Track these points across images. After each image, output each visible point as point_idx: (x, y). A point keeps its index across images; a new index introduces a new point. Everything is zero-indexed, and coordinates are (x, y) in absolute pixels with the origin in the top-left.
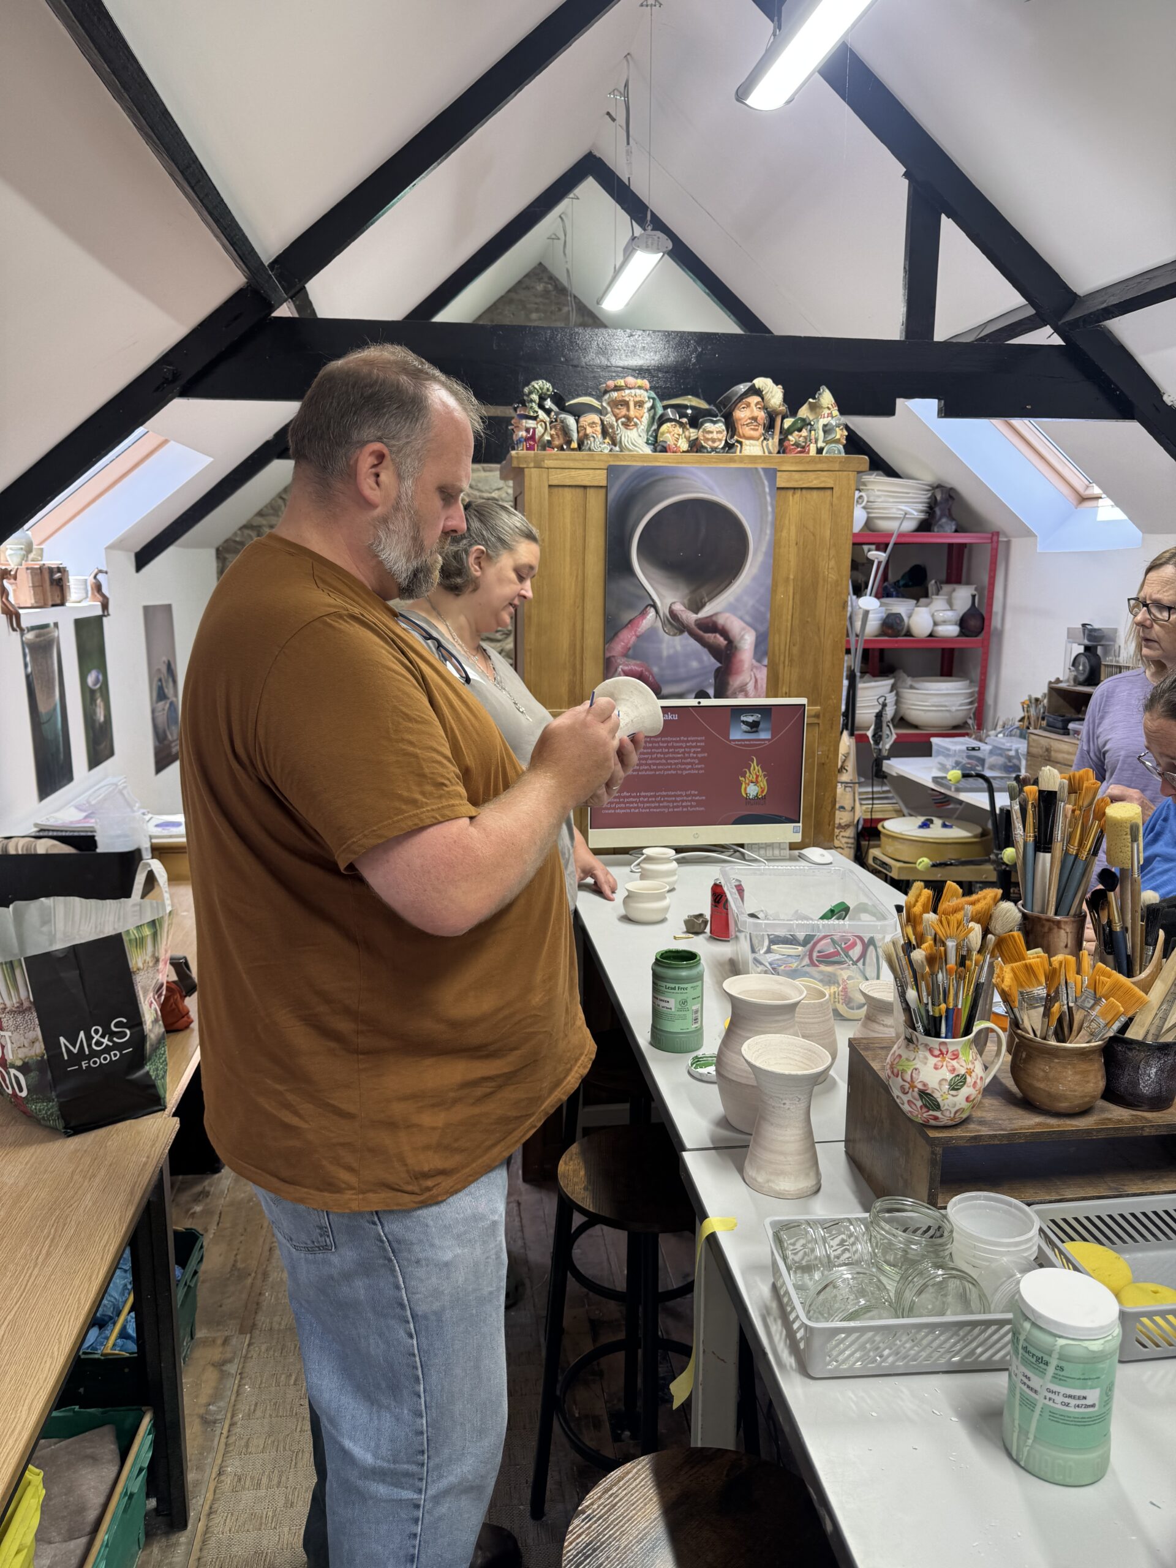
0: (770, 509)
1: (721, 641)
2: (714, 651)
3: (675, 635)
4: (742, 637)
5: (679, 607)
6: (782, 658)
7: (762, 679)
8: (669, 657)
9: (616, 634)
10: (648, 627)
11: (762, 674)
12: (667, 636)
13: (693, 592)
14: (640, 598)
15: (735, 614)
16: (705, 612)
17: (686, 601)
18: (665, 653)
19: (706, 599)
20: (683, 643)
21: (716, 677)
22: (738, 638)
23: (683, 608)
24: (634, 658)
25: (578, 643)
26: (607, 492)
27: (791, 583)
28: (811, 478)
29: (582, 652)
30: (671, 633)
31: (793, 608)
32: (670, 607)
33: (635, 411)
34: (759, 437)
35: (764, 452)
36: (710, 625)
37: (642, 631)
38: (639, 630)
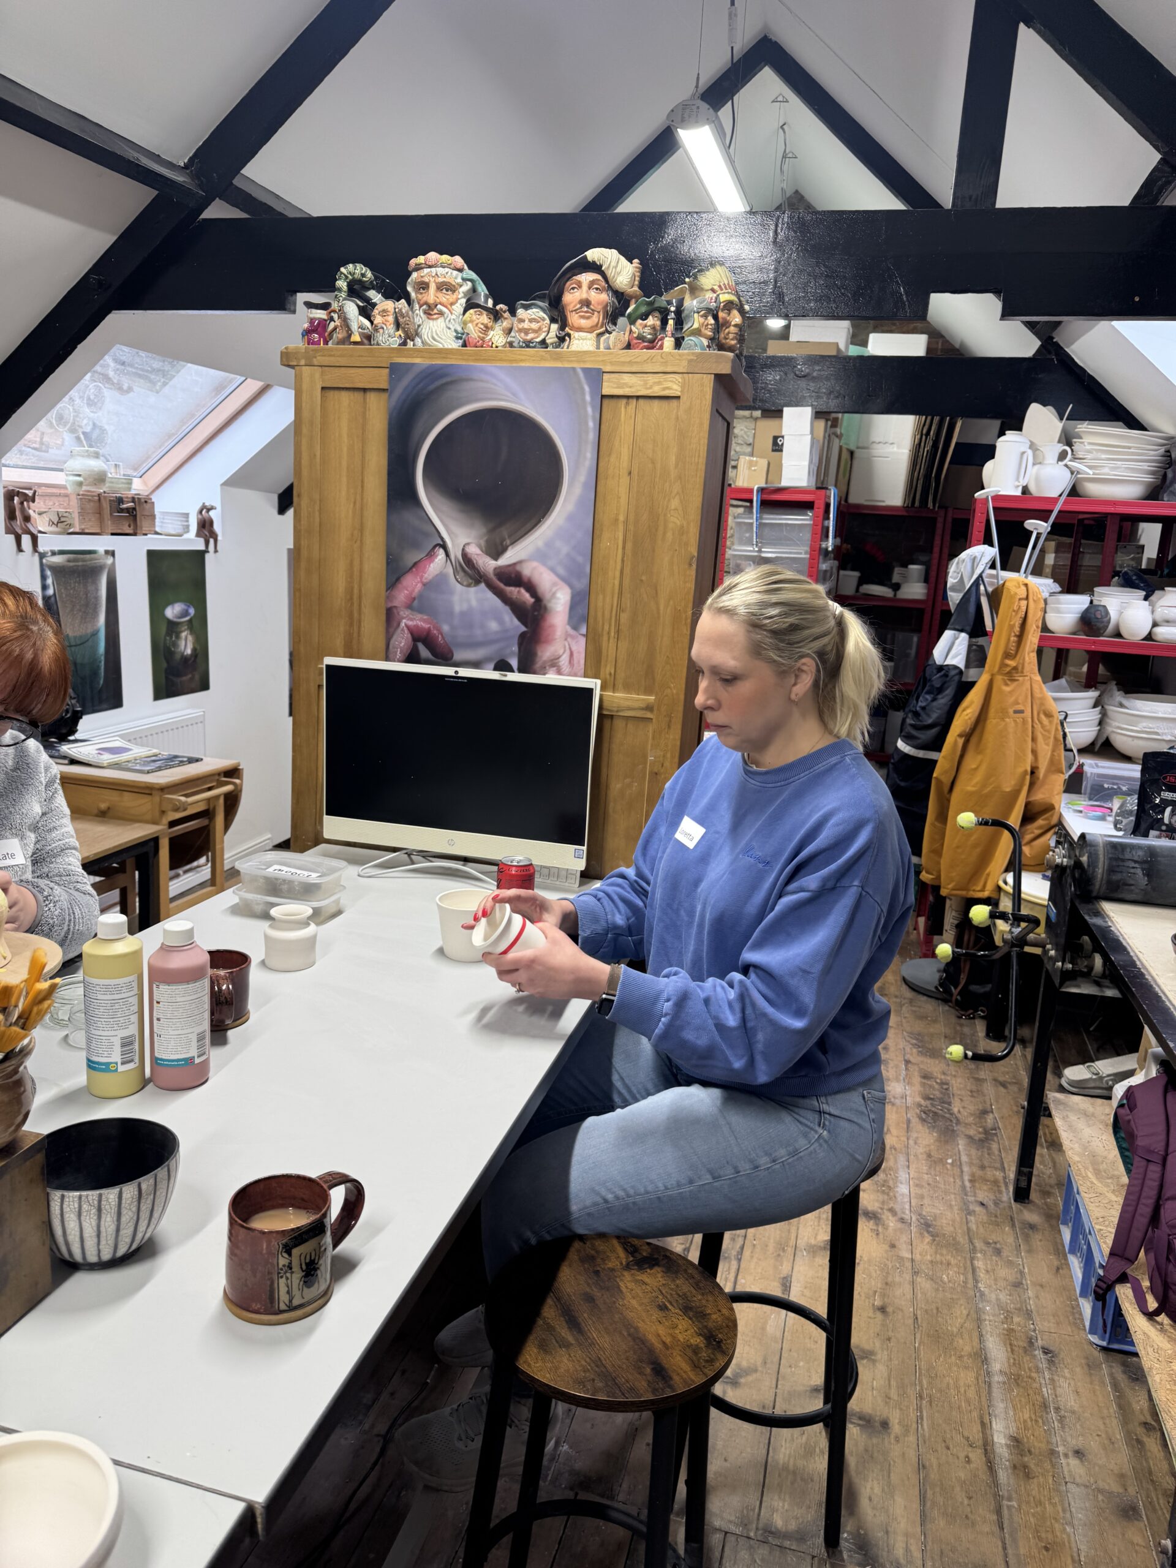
0: (591, 424)
1: (527, 598)
2: (518, 609)
3: (469, 586)
4: (554, 594)
5: (474, 550)
6: (606, 627)
7: (579, 652)
8: (463, 614)
9: (398, 580)
10: (436, 573)
11: (580, 646)
12: (458, 585)
13: (491, 531)
14: (427, 535)
15: (544, 564)
16: (506, 559)
17: (483, 543)
18: (457, 609)
19: (508, 542)
20: (479, 598)
21: (520, 645)
22: (548, 596)
23: (478, 551)
24: (420, 610)
25: (356, 587)
26: (390, 396)
27: (621, 527)
28: (650, 383)
29: (360, 597)
30: (465, 583)
31: (623, 561)
32: (463, 550)
33: (440, 295)
34: (592, 327)
35: (598, 347)
36: (513, 576)
37: (430, 577)
38: (426, 575)
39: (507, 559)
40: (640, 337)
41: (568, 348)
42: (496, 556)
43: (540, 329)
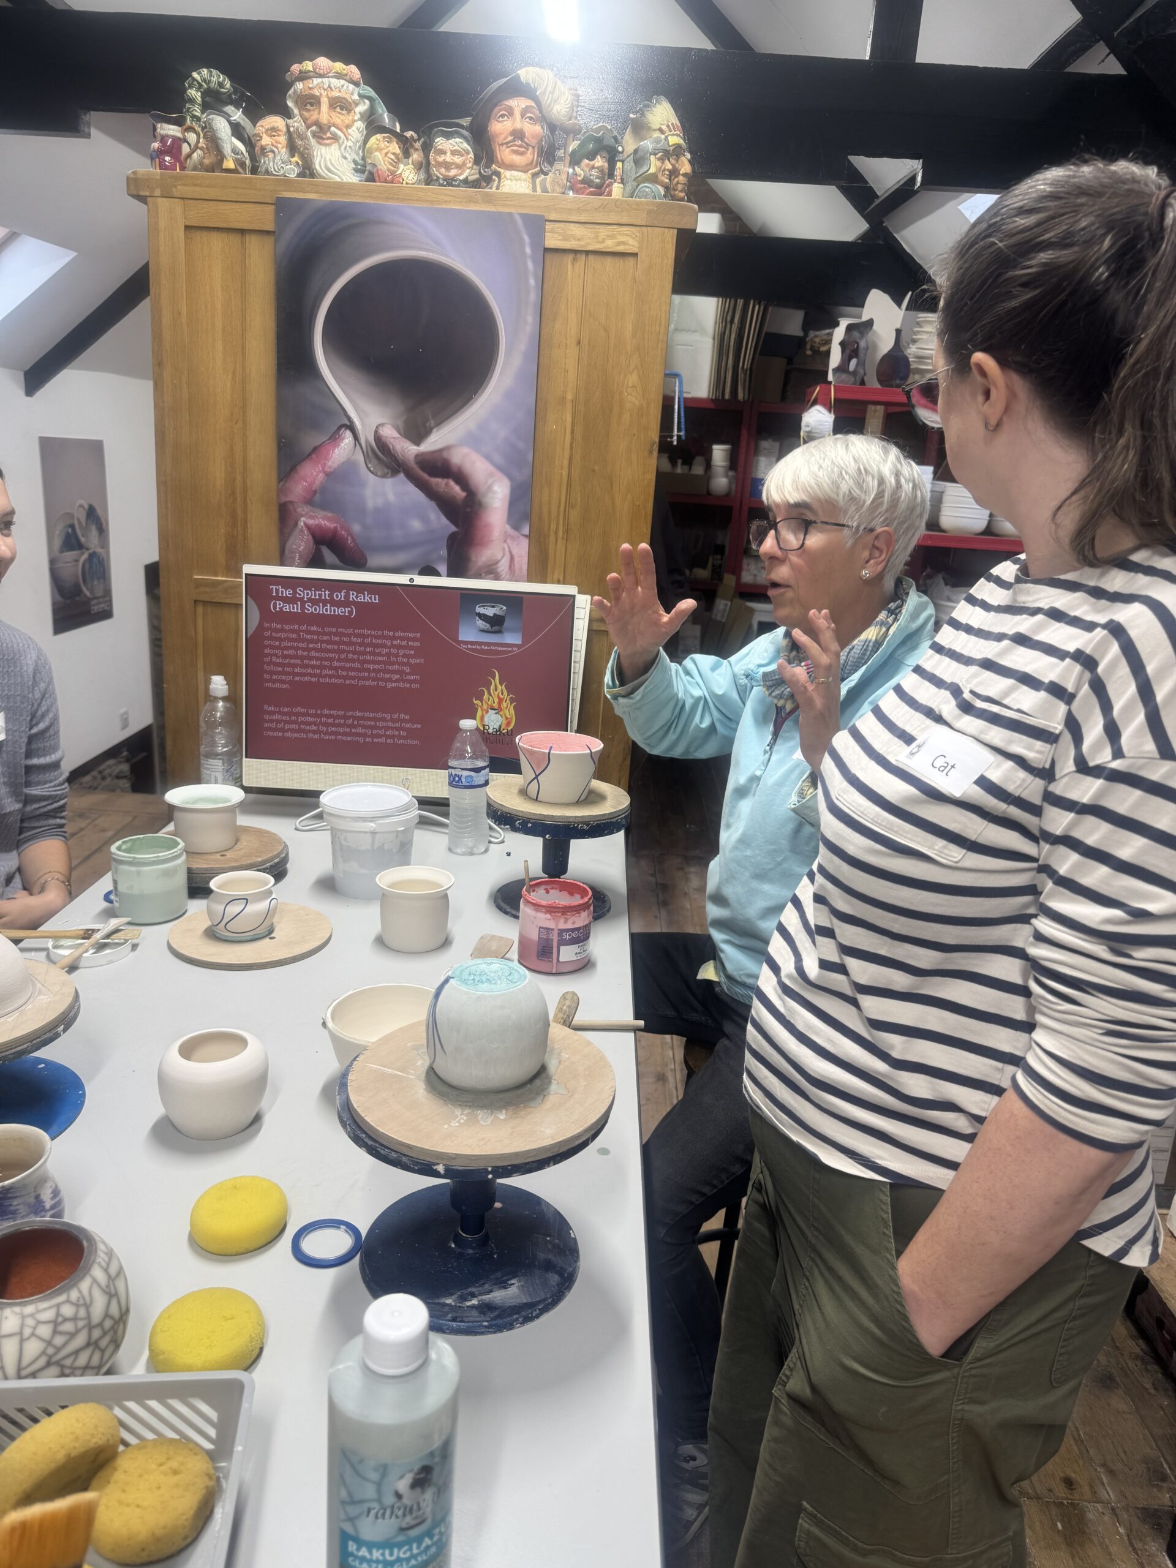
0: (532, 282)
1: (456, 490)
2: (446, 505)
3: (384, 476)
4: (489, 488)
5: (389, 433)
6: (552, 526)
7: (521, 553)
8: (378, 511)
9: (293, 469)
10: (343, 460)
11: (521, 548)
12: (371, 477)
13: (410, 409)
14: (328, 412)
15: (477, 450)
17: (400, 423)
18: (370, 504)
19: (433, 423)
20: (397, 491)
21: (450, 548)
22: (482, 489)
23: (396, 434)
24: (323, 506)
25: (239, 478)
26: (276, 241)
27: (569, 406)
28: (602, 236)
29: (245, 491)
30: (379, 474)
31: (571, 448)
32: (376, 432)
33: (333, 114)
34: (527, 165)
35: (535, 190)
36: (439, 464)
37: (335, 466)
38: (329, 463)
39: (433, 443)
40: (586, 181)
41: (498, 188)
42: (417, 439)
43: (464, 164)
